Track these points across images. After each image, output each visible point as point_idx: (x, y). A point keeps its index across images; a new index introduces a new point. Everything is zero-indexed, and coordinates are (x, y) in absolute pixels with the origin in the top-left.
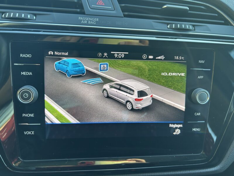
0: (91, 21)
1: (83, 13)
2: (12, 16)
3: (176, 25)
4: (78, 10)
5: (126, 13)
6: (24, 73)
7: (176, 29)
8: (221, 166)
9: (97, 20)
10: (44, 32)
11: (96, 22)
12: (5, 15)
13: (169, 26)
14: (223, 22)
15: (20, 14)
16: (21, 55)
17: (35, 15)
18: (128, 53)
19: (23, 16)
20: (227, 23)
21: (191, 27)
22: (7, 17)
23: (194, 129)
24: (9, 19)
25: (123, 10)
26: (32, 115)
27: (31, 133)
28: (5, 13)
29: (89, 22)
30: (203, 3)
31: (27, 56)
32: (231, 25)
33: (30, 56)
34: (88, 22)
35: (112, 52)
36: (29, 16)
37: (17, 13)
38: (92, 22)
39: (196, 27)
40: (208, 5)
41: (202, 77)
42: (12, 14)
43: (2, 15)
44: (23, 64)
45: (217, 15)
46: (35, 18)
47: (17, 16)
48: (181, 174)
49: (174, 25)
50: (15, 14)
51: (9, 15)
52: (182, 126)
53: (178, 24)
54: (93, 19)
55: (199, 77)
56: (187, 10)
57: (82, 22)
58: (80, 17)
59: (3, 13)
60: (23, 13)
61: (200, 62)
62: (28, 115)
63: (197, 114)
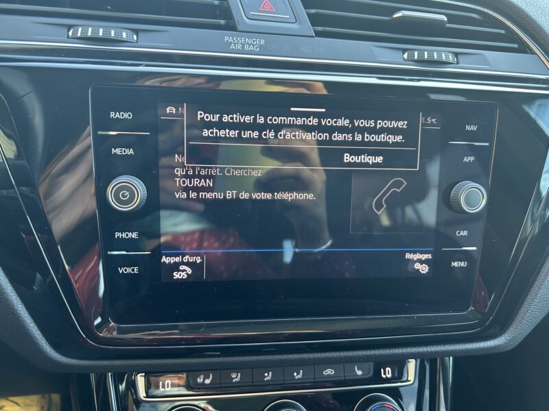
0: (249, 45)
1: (231, 27)
2: (89, 34)
3: (421, 53)
4: (223, 22)
5: (320, 29)
6: (118, 151)
7: (421, 62)
8: (508, 338)
9: (262, 42)
11: (260, 46)
12: (75, 32)
13: (406, 56)
14: (516, 46)
15: (107, 31)
16: (112, 115)
17: (136, 32)
18: (324, 110)
19: (113, 34)
20: (524, 49)
21: (450, 57)
22: (79, 35)
23: (455, 264)
24: (84, 39)
25: (314, 20)
26: (134, 235)
27: (133, 270)
28: (75, 28)
29: (246, 47)
30: (474, 7)
31: (123, 116)
32: (533, 53)
33: (129, 116)
34: (243, 47)
35: (292, 109)
36: (124, 35)
37: (102, 27)
38: (251, 48)
39: (460, 57)
40: (485, 10)
41: (472, 159)
42: (90, 29)
43: (69, 31)
44: (115, 133)
45: (503, 32)
46: (135, 37)
47: (101, 34)
48: (428, 352)
49: (416, 53)
50: (95, 31)
51: (85, 31)
52: (430, 257)
53: (425, 50)
54: (253, 41)
55: (465, 159)
56: (442, 21)
57: (232, 46)
58: (228, 37)
59: (69, 27)
60: (113, 28)
61: (468, 128)
62: (127, 235)
63: (462, 233)
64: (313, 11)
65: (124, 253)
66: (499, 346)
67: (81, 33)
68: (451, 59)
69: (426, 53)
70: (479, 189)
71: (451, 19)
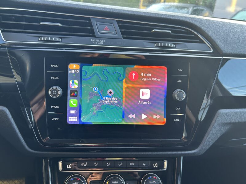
0: (99, 42)
1: (94, 36)
2: (46, 39)
3: (161, 44)
4: (91, 34)
5: (125, 36)
6: (53, 78)
7: (161, 47)
8: (199, 150)
9: (104, 41)
10: (66, 49)
11: (103, 42)
12: (41, 39)
13: (156, 45)
14: (198, 41)
15: (51, 38)
16: (52, 65)
17: (61, 38)
19: (53, 39)
20: (201, 42)
21: (172, 45)
22: (42, 39)
23: (176, 120)
24: (44, 41)
25: (123, 33)
26: (58, 107)
27: (57, 119)
28: (41, 37)
29: (98, 43)
30: (183, 27)
31: (55, 66)
32: (205, 43)
33: (58, 66)
34: (97, 43)
36: (57, 39)
37: (50, 37)
38: (100, 43)
39: (176, 45)
40: (187, 28)
41: (181, 81)
42: (46, 38)
43: (39, 38)
44: (52, 72)
45: (194, 36)
46: (61, 40)
47: (49, 39)
48: (166, 154)
49: (159, 44)
51: (44, 38)
53: (163, 43)
54: (101, 41)
55: (178, 81)
56: (169, 33)
57: (94, 43)
58: (92, 39)
59: (39, 37)
60: (53, 37)
61: (179, 70)
62: (55, 107)
63: (178, 109)
64: (123, 30)
65: (54, 113)
66: (195, 153)
70: (183, 92)
71: (173, 31)
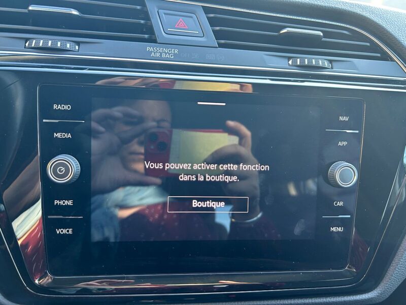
0: (166, 53)
1: (153, 40)
2: (41, 45)
3: (302, 60)
4: (146, 36)
5: (223, 41)
6: (58, 135)
7: (302, 67)
8: (380, 292)
9: (176, 51)
10: (90, 69)
11: (175, 54)
12: (30, 44)
14: (379, 55)
15: (54, 42)
16: (55, 107)
17: (78, 43)
18: (224, 104)
19: (59, 45)
20: (385, 57)
21: (326, 63)
22: (33, 45)
23: (334, 229)
24: (37, 49)
25: (218, 35)
26: (70, 203)
27: (68, 231)
28: (30, 40)
29: (164, 56)
30: (345, 25)
31: (63, 107)
32: (392, 60)
33: (69, 107)
34: (161, 55)
35: (199, 103)
36: (68, 46)
37: (50, 40)
38: (167, 56)
39: (334, 64)
40: (354, 28)
41: (345, 143)
42: (42, 41)
43: (26, 43)
44: (57, 121)
45: (368, 44)
46: (77, 47)
47: (50, 45)
48: (312, 303)
49: (298, 60)
50: (46, 42)
51: (37, 43)
53: (306, 58)
54: (169, 51)
55: (340, 144)
56: (319, 36)
57: (153, 54)
58: (149, 47)
59: (27, 40)
60: (59, 40)
61: (341, 118)
62: (64, 203)
63: (338, 204)
64: (218, 28)
65: (61, 217)
66: (372, 298)
67: (35, 44)
68: (326, 65)
69: (306, 60)
70: (351, 168)
71: (326, 35)
